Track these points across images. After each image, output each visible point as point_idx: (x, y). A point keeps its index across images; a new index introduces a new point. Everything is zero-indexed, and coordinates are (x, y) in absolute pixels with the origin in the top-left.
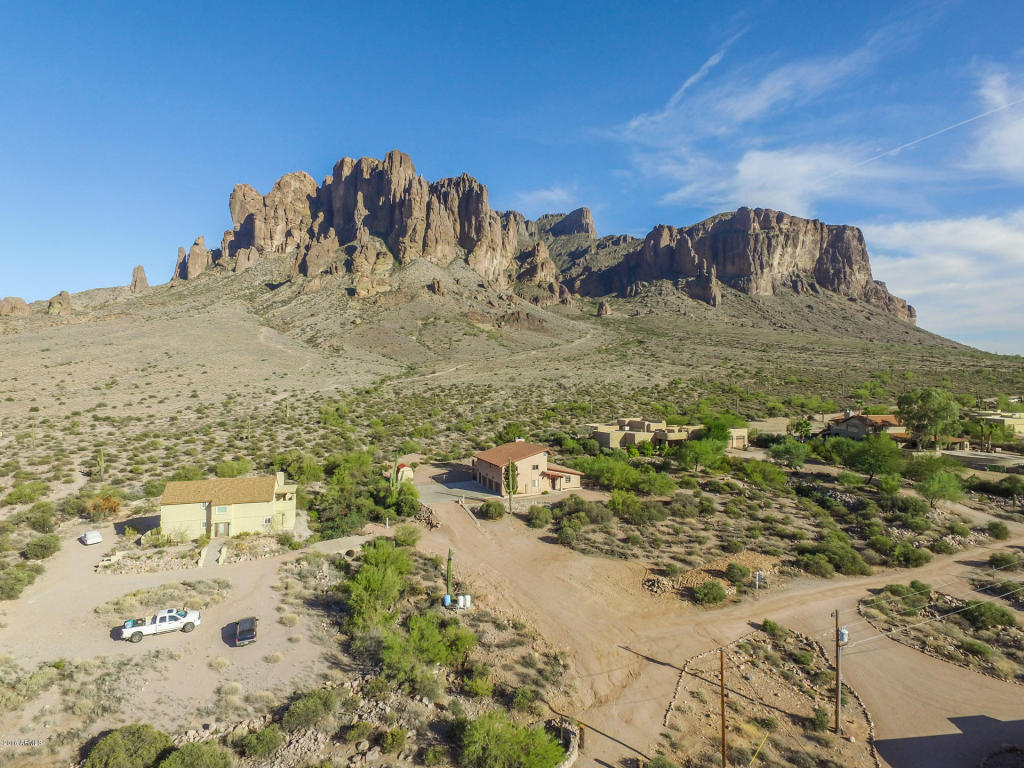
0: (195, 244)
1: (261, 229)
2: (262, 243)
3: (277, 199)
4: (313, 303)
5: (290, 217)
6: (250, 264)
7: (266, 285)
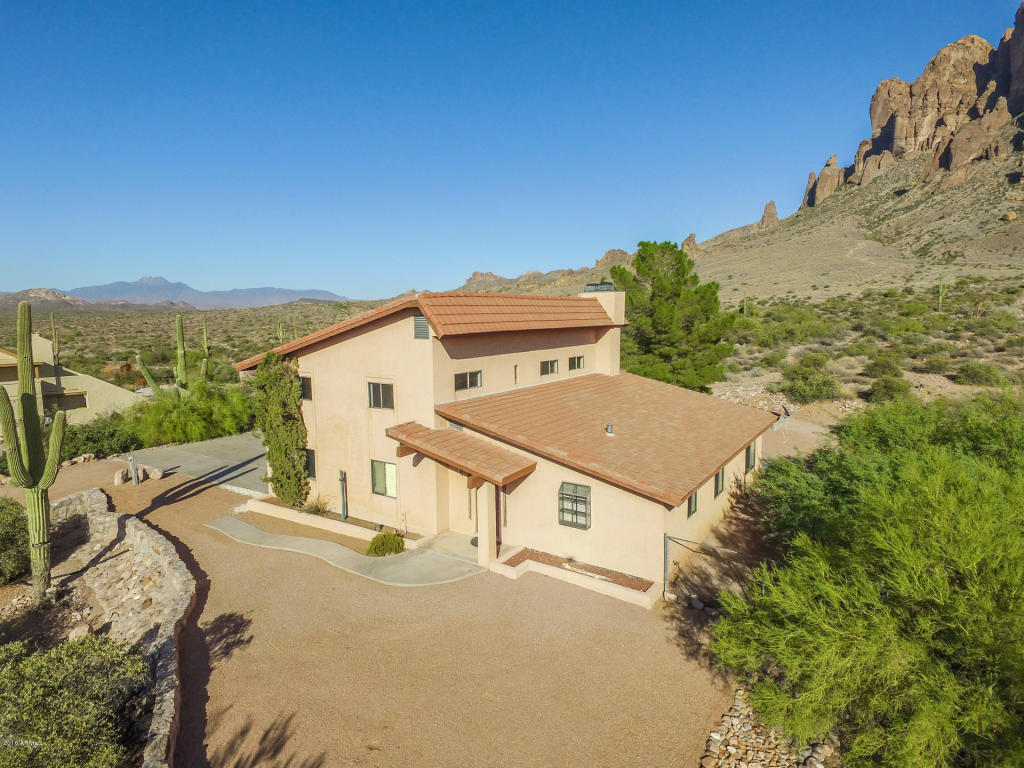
0: (827, 165)
1: (902, 127)
2: (902, 144)
3: (929, 82)
4: (949, 201)
5: (944, 100)
6: (881, 172)
7: (895, 193)
